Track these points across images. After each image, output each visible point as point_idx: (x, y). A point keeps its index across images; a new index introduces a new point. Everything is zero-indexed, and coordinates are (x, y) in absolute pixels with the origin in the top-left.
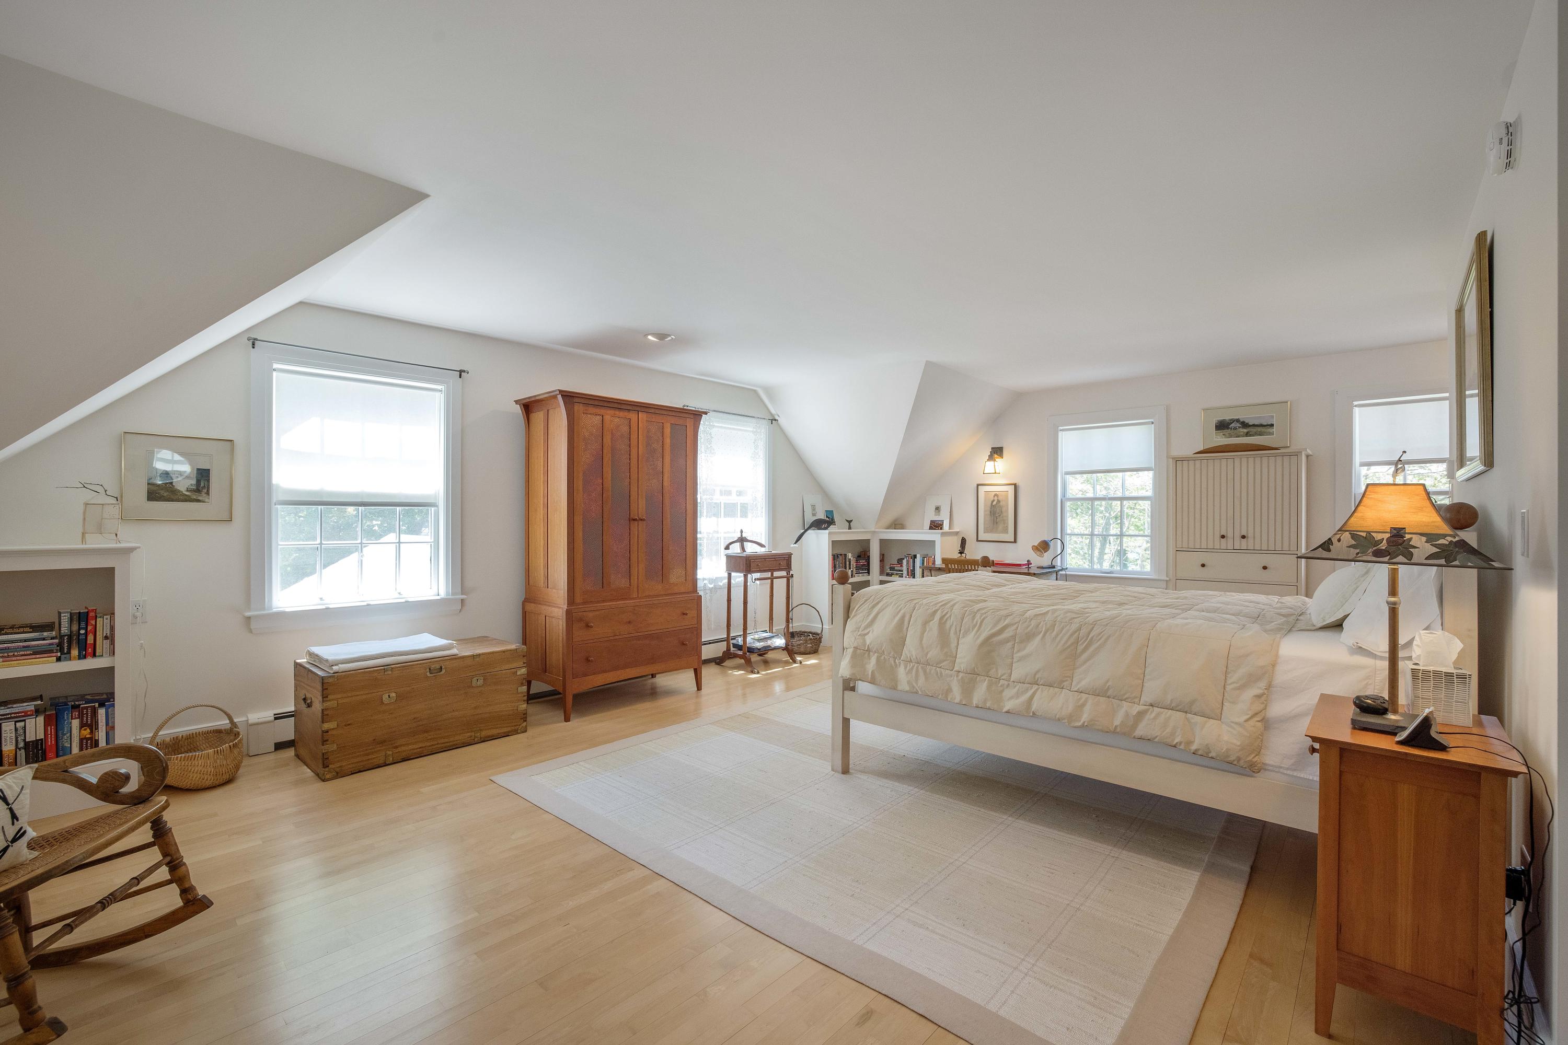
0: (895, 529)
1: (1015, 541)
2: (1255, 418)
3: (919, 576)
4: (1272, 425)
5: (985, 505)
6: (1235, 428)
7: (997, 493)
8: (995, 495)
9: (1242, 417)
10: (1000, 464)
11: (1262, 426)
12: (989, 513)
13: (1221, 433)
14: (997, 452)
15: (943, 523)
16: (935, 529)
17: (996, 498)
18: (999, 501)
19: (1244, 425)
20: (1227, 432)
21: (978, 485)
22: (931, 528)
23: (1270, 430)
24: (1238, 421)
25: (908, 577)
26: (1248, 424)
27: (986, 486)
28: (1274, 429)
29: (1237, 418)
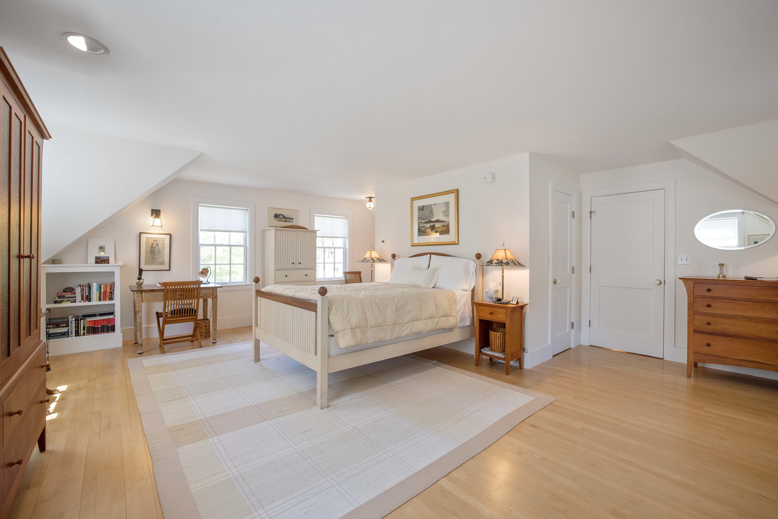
0: (53, 264)
1: (169, 270)
2: (287, 215)
3: (95, 299)
4: (293, 219)
5: (146, 247)
6: (281, 218)
7: (156, 239)
8: (154, 241)
9: (284, 214)
10: (157, 222)
11: (289, 218)
12: (149, 252)
13: (276, 219)
14: (156, 213)
15: (109, 258)
16: (101, 263)
17: (155, 242)
18: (157, 244)
19: (284, 217)
20: (278, 219)
21: (140, 233)
22: (97, 262)
23: (292, 220)
24: (282, 215)
25: (82, 301)
26: (285, 217)
27: (147, 234)
28: (294, 221)
29: (282, 214)
